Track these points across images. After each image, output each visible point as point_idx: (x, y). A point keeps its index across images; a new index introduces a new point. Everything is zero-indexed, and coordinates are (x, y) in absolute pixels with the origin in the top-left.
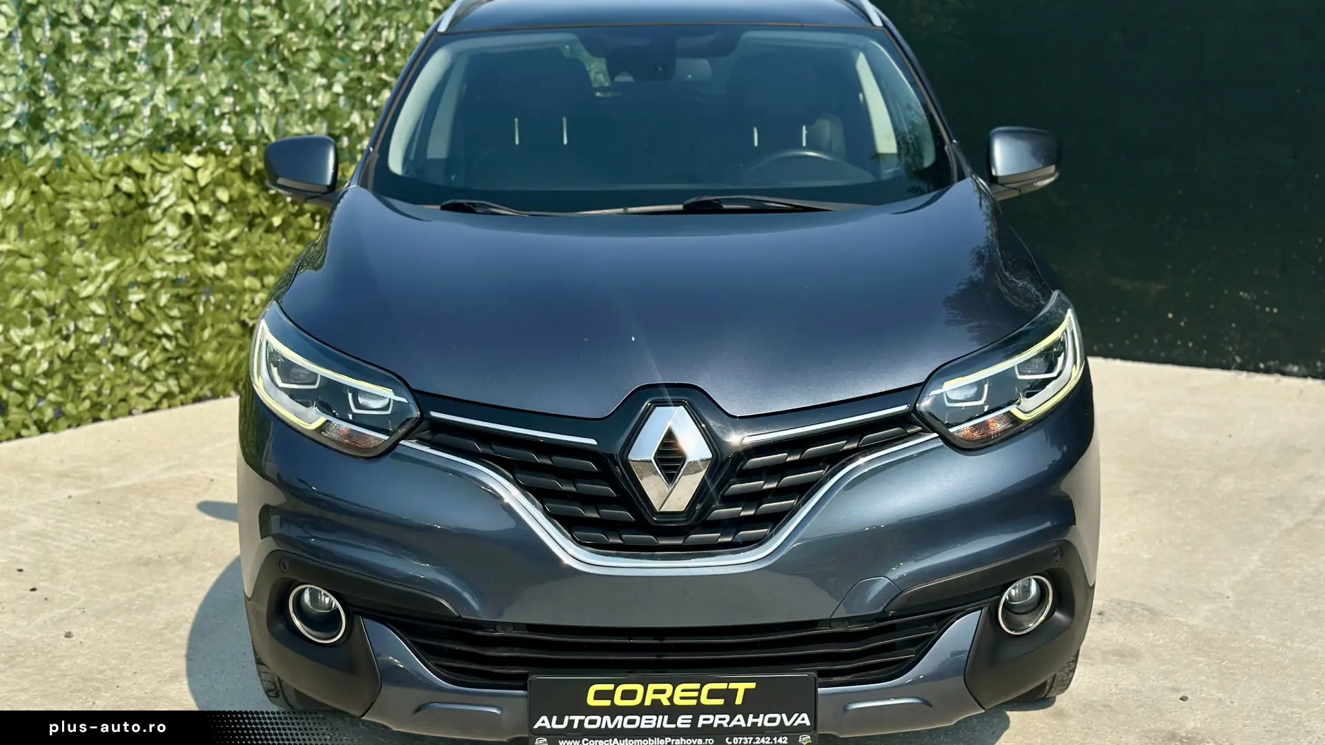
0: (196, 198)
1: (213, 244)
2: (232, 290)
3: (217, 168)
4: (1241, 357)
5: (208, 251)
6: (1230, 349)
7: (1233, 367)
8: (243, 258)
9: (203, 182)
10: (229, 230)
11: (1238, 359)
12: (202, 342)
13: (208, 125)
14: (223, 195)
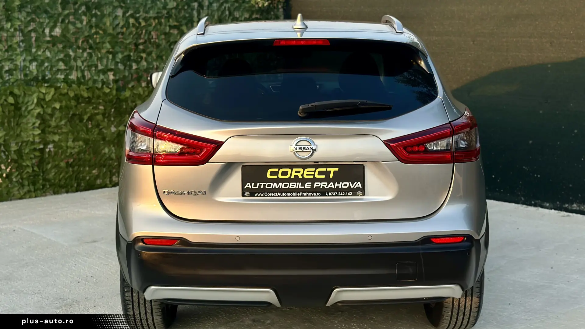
0: (45, 106)
1: (52, 126)
2: (61, 147)
3: (55, 94)
4: (524, 198)
5: (50, 129)
6: (519, 194)
7: (520, 203)
8: (67, 133)
9: (47, 100)
10: (61, 121)
11: (523, 199)
12: (47, 169)
13: (51, 74)
14: (57, 106)
